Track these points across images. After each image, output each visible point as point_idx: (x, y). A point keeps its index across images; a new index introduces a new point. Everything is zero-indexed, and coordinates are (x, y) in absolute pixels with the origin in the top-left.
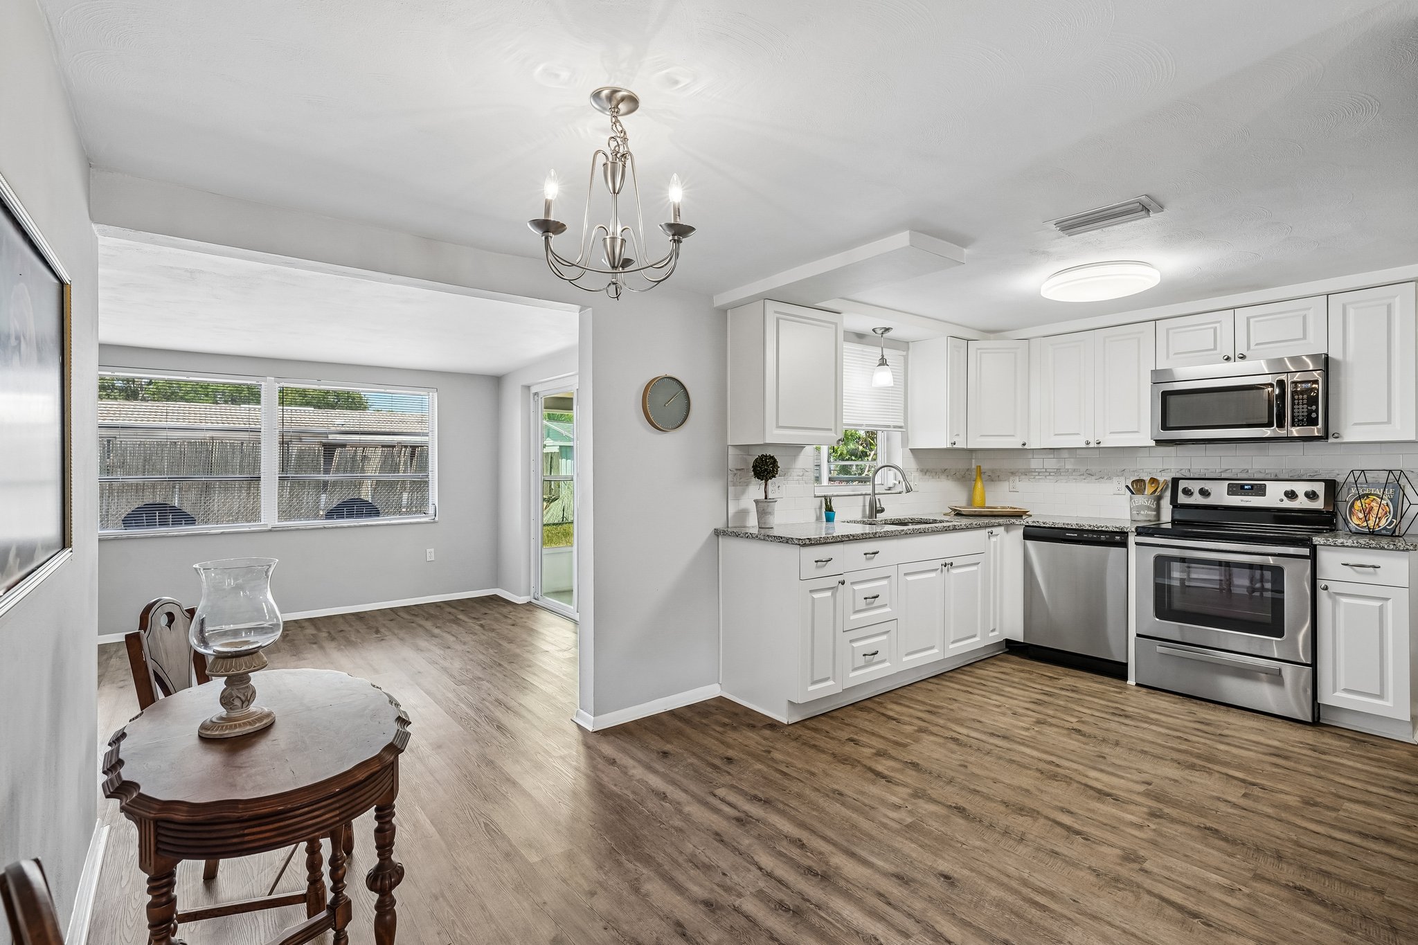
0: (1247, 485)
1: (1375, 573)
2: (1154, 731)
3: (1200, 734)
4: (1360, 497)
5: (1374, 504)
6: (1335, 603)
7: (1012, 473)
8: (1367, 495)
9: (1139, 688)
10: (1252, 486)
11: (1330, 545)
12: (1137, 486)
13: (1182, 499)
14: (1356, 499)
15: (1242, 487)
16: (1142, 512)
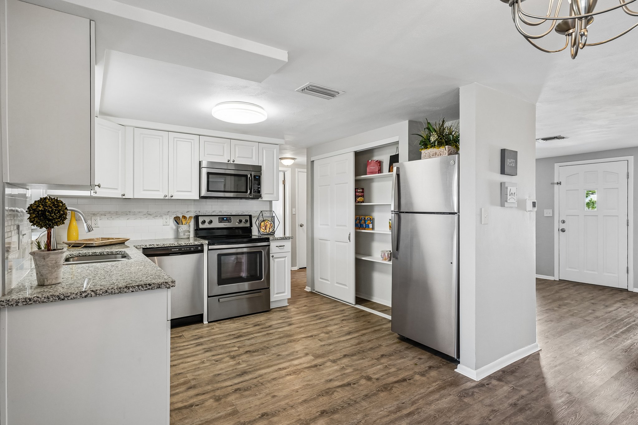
0: (225, 218)
1: (283, 248)
2: (259, 336)
3: (263, 330)
4: (264, 221)
5: (267, 223)
6: (274, 261)
7: (94, 214)
8: (265, 220)
9: (211, 324)
10: (227, 218)
11: (274, 240)
12: (177, 220)
13: (201, 226)
14: (262, 222)
15: (223, 218)
16: (186, 234)
